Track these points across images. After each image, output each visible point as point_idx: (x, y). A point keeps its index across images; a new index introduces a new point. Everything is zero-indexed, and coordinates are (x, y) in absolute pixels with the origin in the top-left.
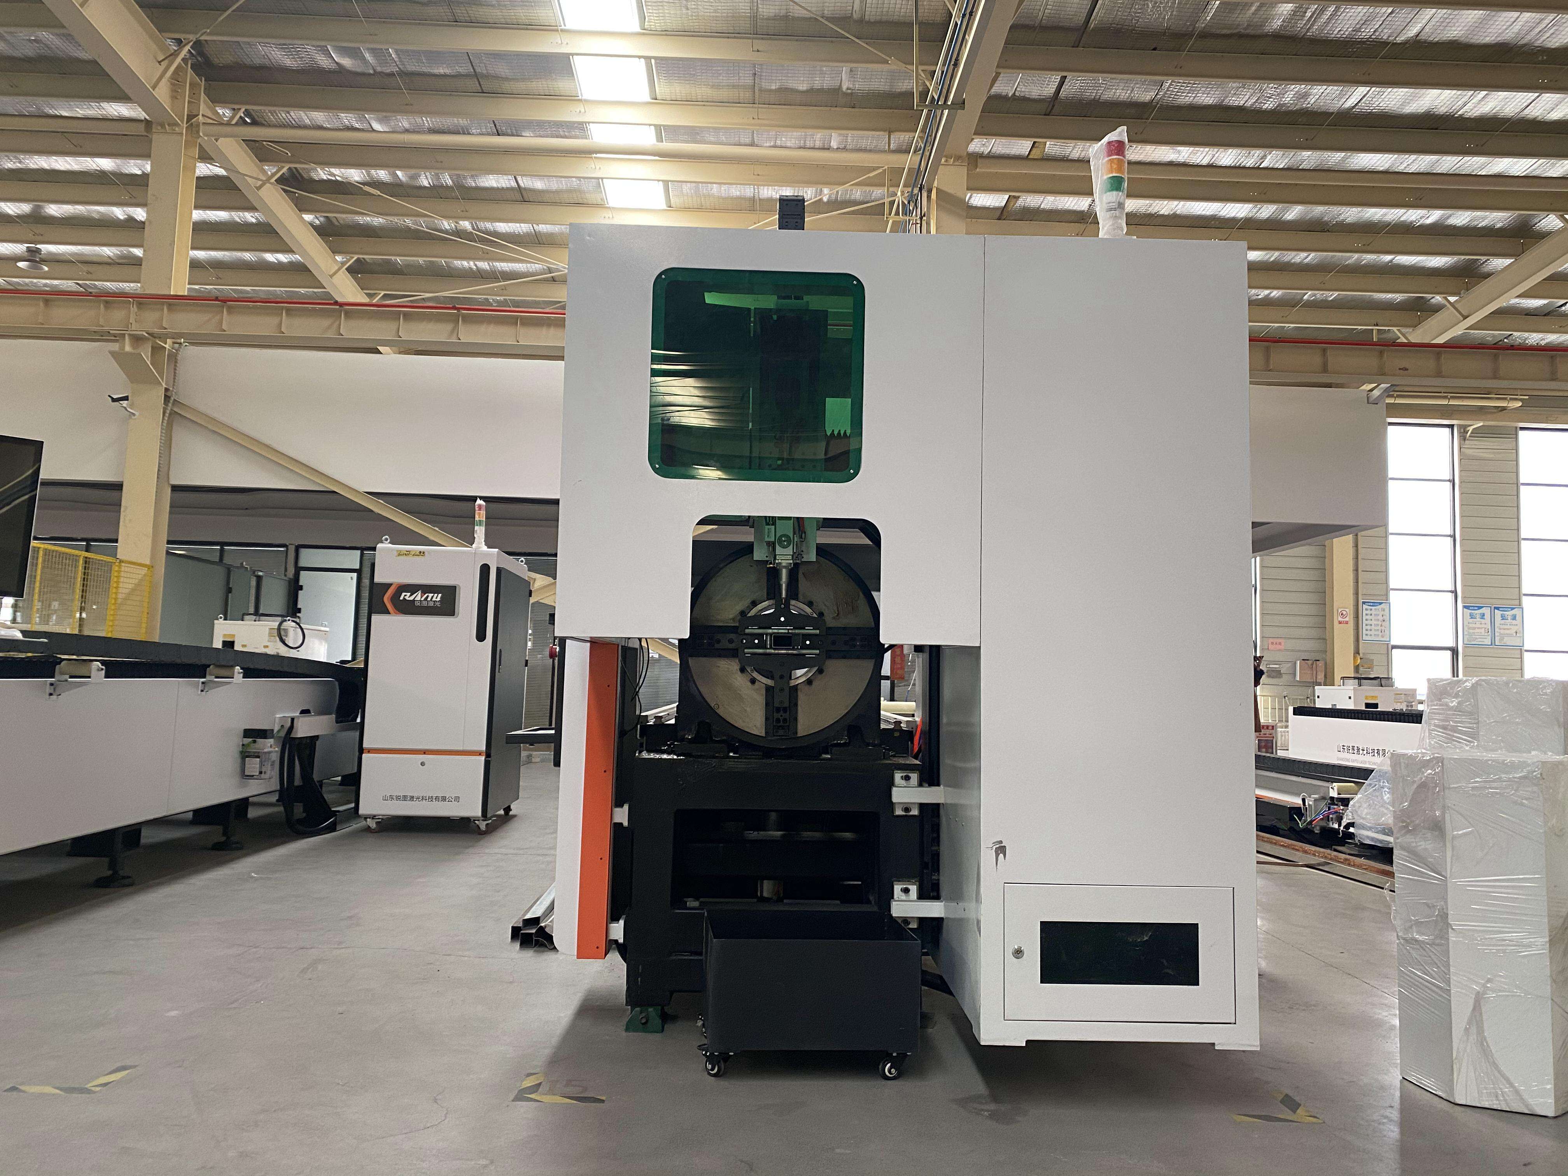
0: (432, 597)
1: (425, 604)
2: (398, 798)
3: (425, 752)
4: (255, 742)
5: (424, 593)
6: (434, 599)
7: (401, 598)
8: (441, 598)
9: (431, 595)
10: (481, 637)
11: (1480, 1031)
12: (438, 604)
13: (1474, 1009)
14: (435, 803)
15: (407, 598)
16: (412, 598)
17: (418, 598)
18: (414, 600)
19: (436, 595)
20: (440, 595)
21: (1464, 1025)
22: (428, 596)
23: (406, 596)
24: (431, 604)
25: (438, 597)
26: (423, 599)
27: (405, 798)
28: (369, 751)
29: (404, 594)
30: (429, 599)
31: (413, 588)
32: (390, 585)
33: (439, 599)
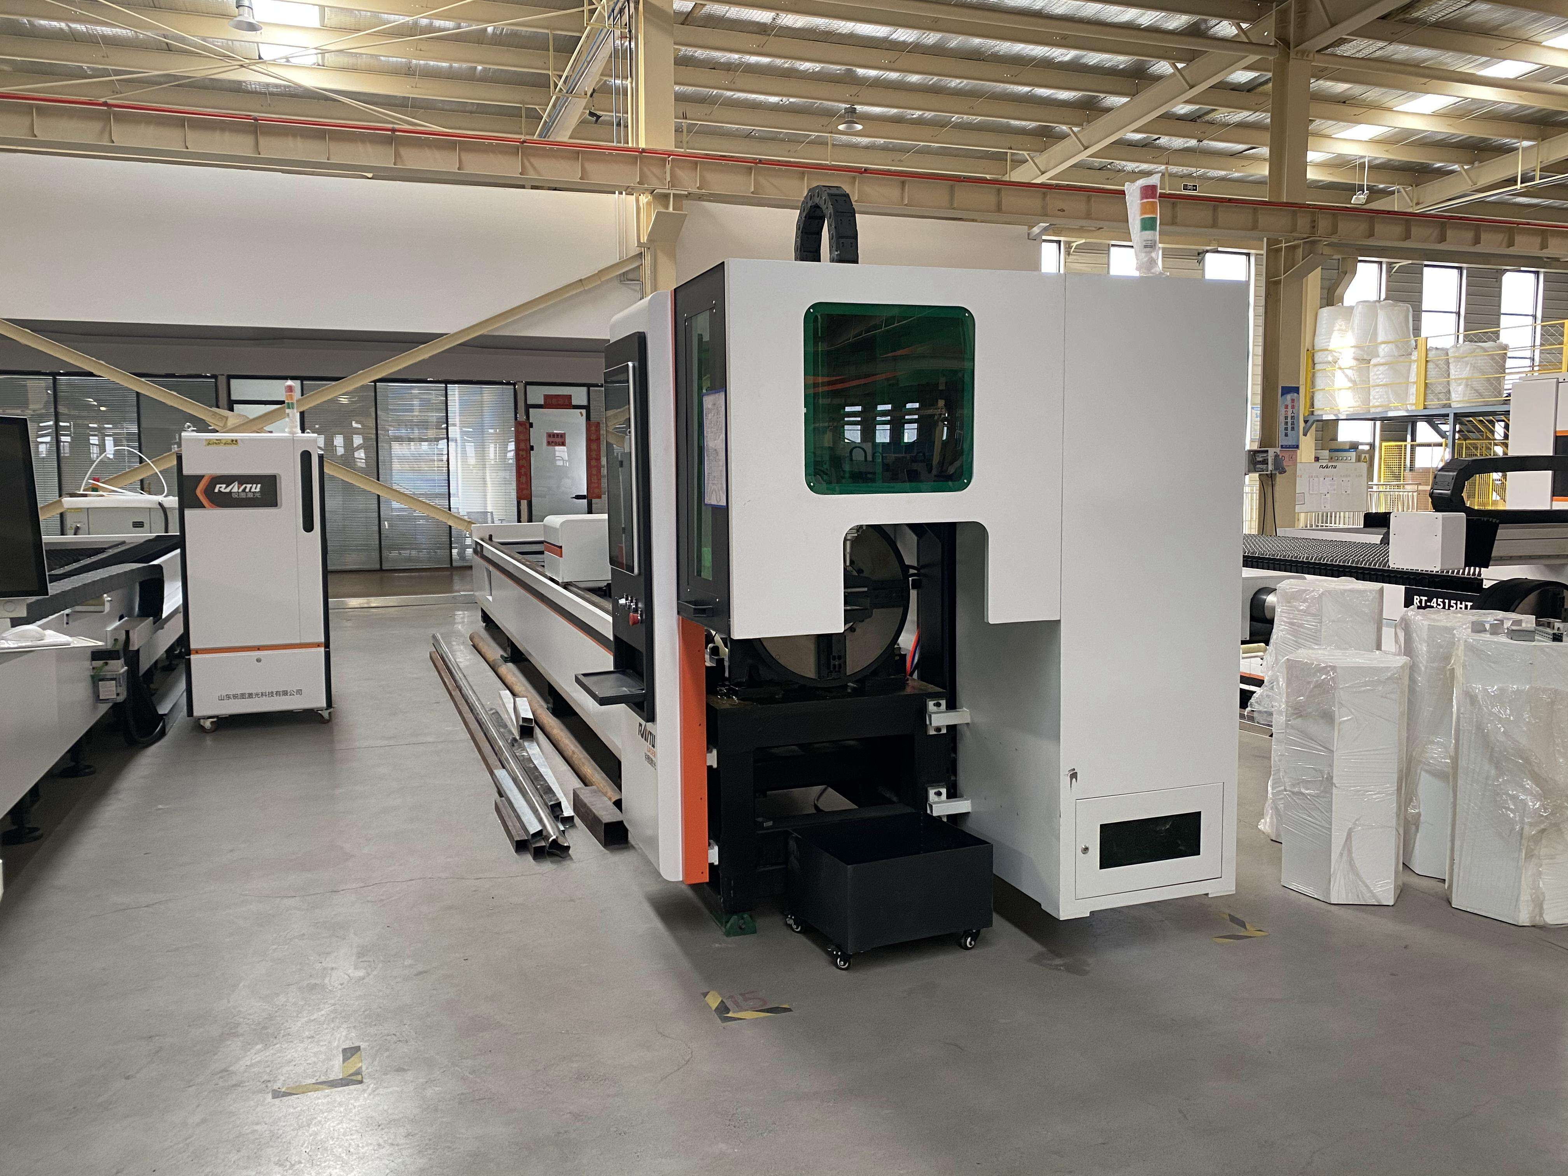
0: (251, 488)
1: (243, 495)
2: (235, 697)
3: (259, 648)
4: (106, 664)
5: (240, 484)
6: (253, 490)
7: (216, 491)
8: (261, 488)
9: (249, 486)
10: (308, 526)
11: (1350, 852)
12: (258, 495)
13: (1346, 841)
14: (276, 698)
15: (222, 490)
16: (228, 490)
17: (235, 490)
18: (230, 492)
19: (255, 485)
20: (259, 486)
21: (1338, 852)
22: (246, 487)
23: (221, 488)
24: (250, 495)
25: (256, 488)
26: (240, 490)
27: (243, 696)
28: (197, 652)
29: (218, 486)
30: (247, 490)
31: (228, 480)
32: (202, 477)
33: (258, 490)
